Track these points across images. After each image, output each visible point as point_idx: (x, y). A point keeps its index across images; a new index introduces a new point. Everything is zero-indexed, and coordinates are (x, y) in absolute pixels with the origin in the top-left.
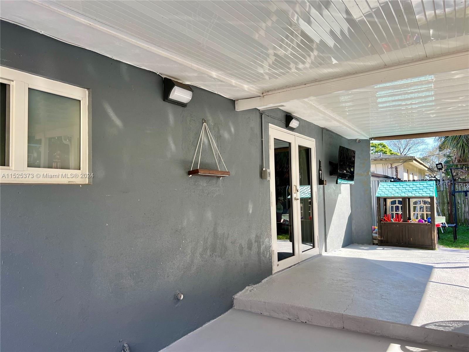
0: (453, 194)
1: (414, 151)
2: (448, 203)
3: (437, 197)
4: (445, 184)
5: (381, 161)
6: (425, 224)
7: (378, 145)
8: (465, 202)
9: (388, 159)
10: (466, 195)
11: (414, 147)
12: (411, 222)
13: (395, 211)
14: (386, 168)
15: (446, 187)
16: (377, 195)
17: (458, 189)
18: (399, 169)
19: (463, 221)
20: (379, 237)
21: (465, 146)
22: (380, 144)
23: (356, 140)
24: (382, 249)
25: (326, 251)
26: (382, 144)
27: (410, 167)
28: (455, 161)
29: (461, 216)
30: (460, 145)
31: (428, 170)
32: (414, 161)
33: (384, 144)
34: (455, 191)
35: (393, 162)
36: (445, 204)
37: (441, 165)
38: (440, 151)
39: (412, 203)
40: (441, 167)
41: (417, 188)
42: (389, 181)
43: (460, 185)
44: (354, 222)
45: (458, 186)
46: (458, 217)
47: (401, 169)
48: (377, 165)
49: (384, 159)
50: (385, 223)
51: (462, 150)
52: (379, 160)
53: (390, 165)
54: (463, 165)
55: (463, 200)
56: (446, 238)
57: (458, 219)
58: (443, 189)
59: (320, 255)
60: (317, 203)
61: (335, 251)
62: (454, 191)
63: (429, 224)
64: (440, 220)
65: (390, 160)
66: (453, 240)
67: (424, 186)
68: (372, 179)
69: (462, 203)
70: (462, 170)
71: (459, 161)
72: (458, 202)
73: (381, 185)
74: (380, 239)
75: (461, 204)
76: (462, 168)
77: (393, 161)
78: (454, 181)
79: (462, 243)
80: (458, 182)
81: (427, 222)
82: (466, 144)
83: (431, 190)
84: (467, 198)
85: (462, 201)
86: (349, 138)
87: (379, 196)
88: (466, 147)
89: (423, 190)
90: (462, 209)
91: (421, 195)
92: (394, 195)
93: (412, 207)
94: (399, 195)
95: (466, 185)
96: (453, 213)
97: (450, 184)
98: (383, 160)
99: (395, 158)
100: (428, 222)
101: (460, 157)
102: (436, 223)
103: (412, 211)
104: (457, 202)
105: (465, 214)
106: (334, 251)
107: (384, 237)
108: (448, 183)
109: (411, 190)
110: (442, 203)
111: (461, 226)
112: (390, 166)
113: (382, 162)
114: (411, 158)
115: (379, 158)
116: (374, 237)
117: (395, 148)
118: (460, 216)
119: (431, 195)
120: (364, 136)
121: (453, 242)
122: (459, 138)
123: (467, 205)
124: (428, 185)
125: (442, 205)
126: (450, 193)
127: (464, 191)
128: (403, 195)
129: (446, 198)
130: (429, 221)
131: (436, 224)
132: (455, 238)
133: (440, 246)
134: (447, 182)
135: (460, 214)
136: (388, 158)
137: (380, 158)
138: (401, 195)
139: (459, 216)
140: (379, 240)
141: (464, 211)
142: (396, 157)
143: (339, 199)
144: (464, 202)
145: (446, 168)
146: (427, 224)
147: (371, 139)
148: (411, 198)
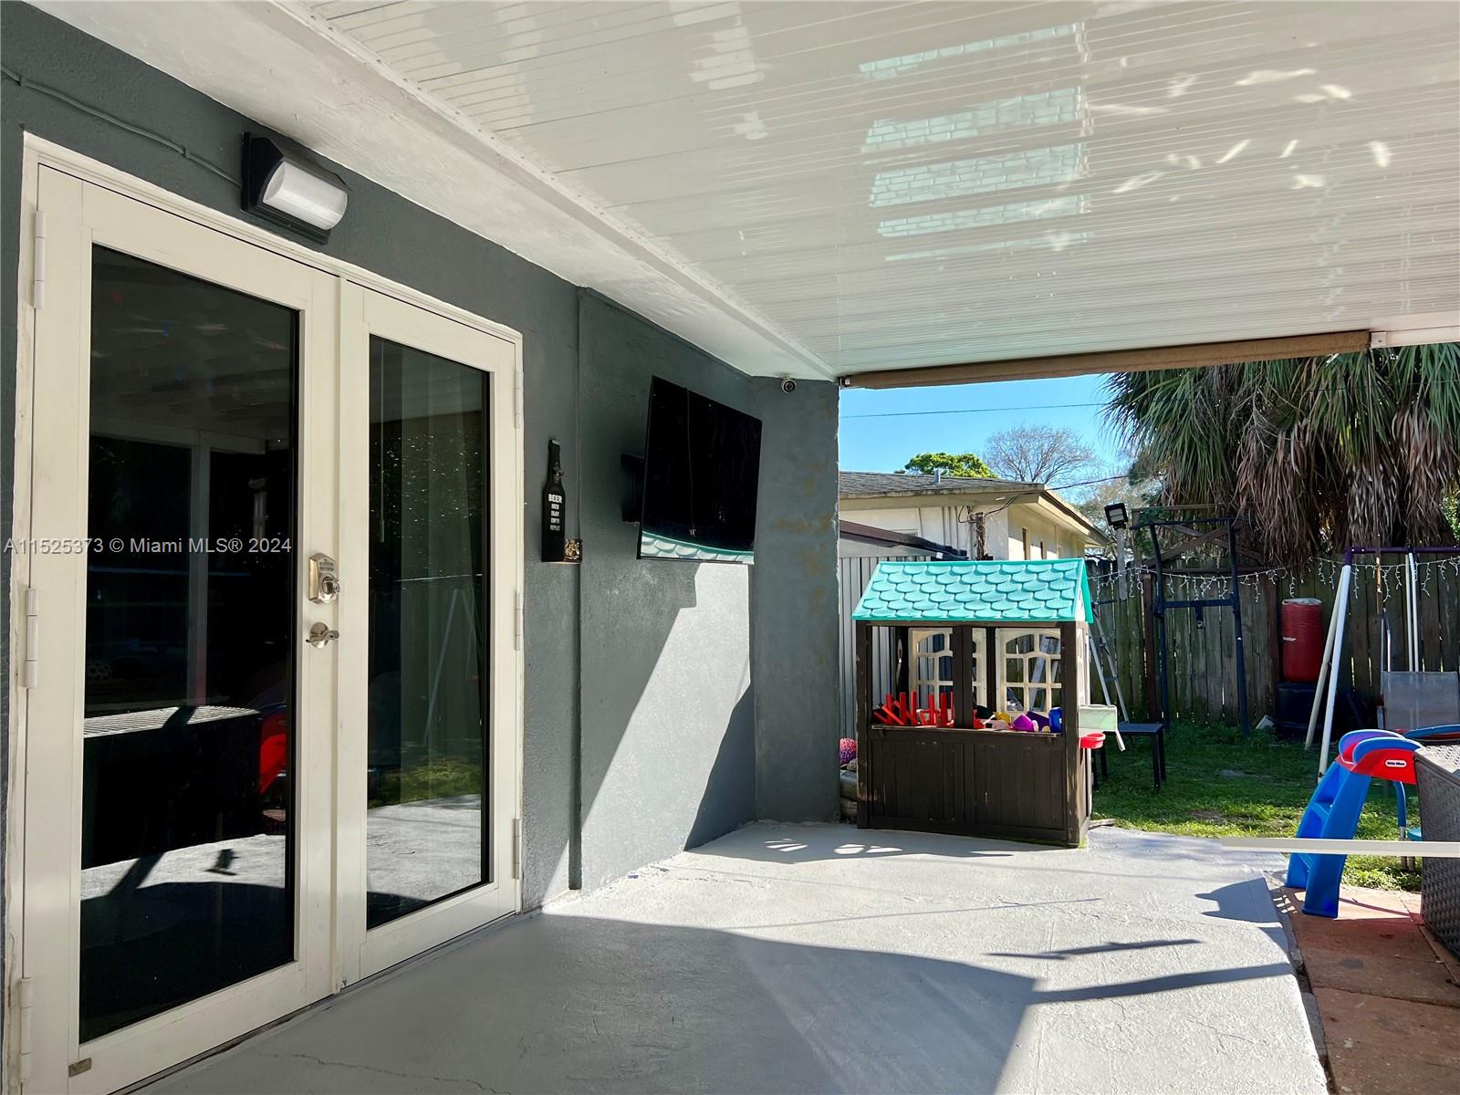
0: (1157, 610)
1: (1061, 484)
2: (1142, 644)
3: (1092, 621)
4: (1134, 579)
5: (935, 497)
6: (1037, 738)
7: (959, 461)
8: (1197, 640)
9: (958, 492)
10: (1200, 617)
11: (1062, 471)
12: (989, 726)
13: (941, 679)
14: (954, 521)
15: (1135, 588)
16: (860, 612)
17: (1176, 596)
18: (987, 525)
19: (1190, 705)
20: (861, 792)
21: (1199, 444)
22: (965, 458)
23: (782, 380)
24: (857, 849)
25: (575, 884)
26: (969, 459)
27: (1033, 520)
28: (1167, 498)
29: (1184, 688)
30: (1183, 443)
31: (1090, 536)
32: (1041, 500)
33: (975, 459)
34: (1164, 600)
35: (975, 501)
36: (1133, 646)
37: (1120, 511)
38: (1132, 484)
39: (1002, 646)
40: (1122, 518)
41: (1014, 587)
42: (928, 558)
43: (1179, 581)
44: (762, 725)
45: (1175, 585)
46: (1174, 693)
47: (996, 524)
48: (925, 511)
49: (945, 492)
50: (884, 731)
51: (1187, 459)
52: (930, 492)
53: (966, 510)
54: (1193, 512)
55: (1190, 636)
56: (1129, 775)
57: (1173, 699)
58: (1129, 592)
59: (530, 911)
60: (521, 653)
61: (636, 877)
62: (1162, 602)
63: (1053, 739)
64: (1097, 721)
65: (964, 493)
66: (1149, 780)
67: (1042, 576)
68: (843, 546)
69: (1187, 643)
70: (1188, 531)
71: (1179, 499)
72: (1174, 641)
73: (880, 571)
74: (865, 798)
75: (1183, 646)
76: (1188, 524)
77: (974, 498)
78: (1163, 564)
79: (1184, 797)
80: (1175, 570)
81: (1046, 729)
82: (1201, 438)
83: (1065, 594)
84: (1201, 628)
85: (1187, 636)
86: (753, 370)
87: (867, 615)
88: (1202, 449)
89: (1038, 595)
90: (1185, 662)
91: (1025, 615)
92: (925, 613)
93: (1002, 660)
94: (944, 615)
95: (1199, 582)
96: (1157, 678)
97: (1149, 576)
98: (943, 494)
99: (980, 487)
100: (1054, 729)
101: (1184, 484)
102: (1083, 733)
103: (1002, 678)
104: (1169, 640)
105: (1196, 682)
106: (630, 877)
107: (880, 793)
108: (1144, 573)
109: (993, 592)
110: (1123, 644)
111: (1183, 724)
112: (964, 516)
113: (937, 499)
114: (1032, 489)
115: (930, 487)
116: (847, 788)
117: (1010, 474)
118: (1179, 686)
119: (1066, 614)
120: (809, 367)
121: (1153, 793)
122: (1181, 417)
123: (1201, 650)
124: (1056, 574)
125: (1124, 650)
126: (1148, 608)
127: (1193, 604)
128: (959, 613)
129: (1136, 627)
130: (1055, 722)
131: (1080, 736)
132: (1160, 775)
133: (1096, 822)
134: (1139, 569)
135: (1179, 680)
136: (960, 489)
137: (934, 487)
138: (951, 613)
139: (1176, 687)
140: (863, 802)
141: (1193, 671)
142: (987, 485)
143: (678, 626)
144: (1193, 639)
145: (1136, 523)
146: (1045, 738)
147: (842, 380)
148: (999, 627)
